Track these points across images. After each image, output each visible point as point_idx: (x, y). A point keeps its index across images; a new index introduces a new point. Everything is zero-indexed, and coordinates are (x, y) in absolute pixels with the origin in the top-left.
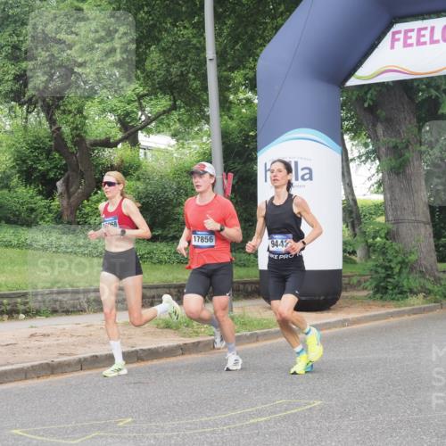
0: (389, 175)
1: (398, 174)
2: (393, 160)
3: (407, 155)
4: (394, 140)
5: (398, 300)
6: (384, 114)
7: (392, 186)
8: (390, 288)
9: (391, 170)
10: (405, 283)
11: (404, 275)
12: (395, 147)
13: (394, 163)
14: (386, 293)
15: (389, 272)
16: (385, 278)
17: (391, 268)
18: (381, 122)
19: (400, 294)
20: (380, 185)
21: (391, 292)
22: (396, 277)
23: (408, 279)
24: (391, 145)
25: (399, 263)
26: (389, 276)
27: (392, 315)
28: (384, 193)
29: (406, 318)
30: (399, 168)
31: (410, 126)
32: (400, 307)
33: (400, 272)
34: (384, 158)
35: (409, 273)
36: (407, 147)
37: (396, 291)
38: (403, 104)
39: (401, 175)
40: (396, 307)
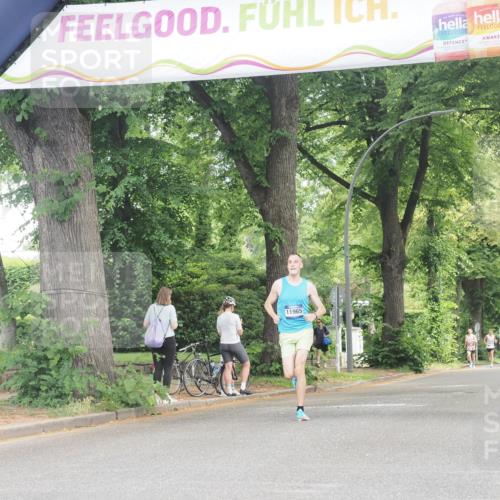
0: (49, 223)
1: (62, 222)
2: (56, 202)
3: (77, 196)
4: (58, 172)
5: (55, 407)
6: (44, 134)
7: (52, 240)
8: (44, 388)
9: (52, 215)
10: (67, 383)
11: (64, 370)
12: (60, 183)
13: (57, 206)
14: (37, 396)
15: (44, 366)
16: (36, 374)
17: (46, 359)
18: (41, 146)
19: (57, 397)
20: (37, 238)
21: (44, 394)
22: (53, 372)
23: (72, 376)
24: (53, 179)
25: (59, 351)
26: (42, 371)
27: (44, 428)
28: (40, 249)
29: (65, 433)
30: (64, 213)
31: (81, 154)
32: (56, 416)
33: (59, 365)
34: (42, 199)
35: (73, 368)
36: (76, 184)
37: (52, 393)
38: (73, 122)
39: (66, 225)
40: (50, 417)
